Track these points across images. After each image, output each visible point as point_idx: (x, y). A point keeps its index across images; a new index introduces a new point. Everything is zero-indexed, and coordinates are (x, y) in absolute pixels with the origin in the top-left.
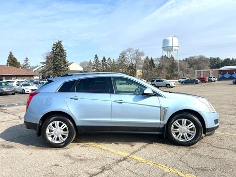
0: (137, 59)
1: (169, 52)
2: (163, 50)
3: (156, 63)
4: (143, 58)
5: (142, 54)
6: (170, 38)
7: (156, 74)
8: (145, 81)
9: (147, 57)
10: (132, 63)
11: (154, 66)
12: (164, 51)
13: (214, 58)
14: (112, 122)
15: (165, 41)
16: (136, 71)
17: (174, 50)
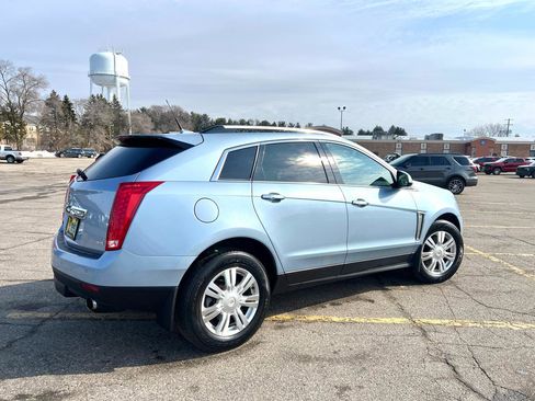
0: (28, 96)
1: (105, 88)
2: (93, 80)
3: (79, 111)
4: (44, 94)
5: (39, 82)
6: (108, 55)
7: (80, 138)
8: (52, 155)
9: (54, 93)
10: (9, 104)
11: (74, 119)
12: (94, 85)
13: (198, 116)
14: (346, 254)
15: (97, 61)
16: (22, 125)
17: (118, 85)
